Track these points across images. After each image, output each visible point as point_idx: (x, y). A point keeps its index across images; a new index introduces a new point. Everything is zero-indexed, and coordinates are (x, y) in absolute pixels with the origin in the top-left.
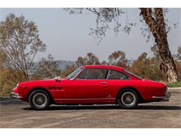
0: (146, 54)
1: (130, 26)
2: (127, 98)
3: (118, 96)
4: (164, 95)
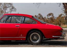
0: (62, 14)
2: (34, 37)
3: (28, 36)
4: (61, 35)
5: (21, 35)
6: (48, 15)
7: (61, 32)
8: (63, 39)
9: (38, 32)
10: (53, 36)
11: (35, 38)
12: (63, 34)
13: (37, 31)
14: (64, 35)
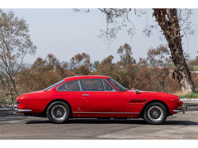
0: (113, 57)
1: (150, 29)
6: (73, 58)
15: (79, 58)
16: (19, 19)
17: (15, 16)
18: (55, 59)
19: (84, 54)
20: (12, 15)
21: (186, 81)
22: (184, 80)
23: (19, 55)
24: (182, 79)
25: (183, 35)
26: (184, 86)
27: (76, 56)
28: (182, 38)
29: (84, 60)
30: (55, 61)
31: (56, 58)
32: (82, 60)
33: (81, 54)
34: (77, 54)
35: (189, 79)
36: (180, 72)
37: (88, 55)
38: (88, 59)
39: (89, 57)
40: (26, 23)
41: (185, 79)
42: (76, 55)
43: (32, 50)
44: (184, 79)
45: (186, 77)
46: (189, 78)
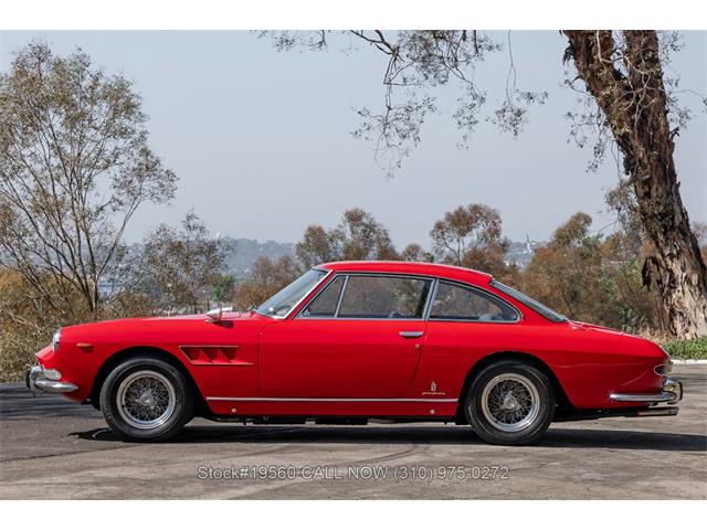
0: (588, 220)
1: (522, 104)
2: (506, 399)
3: (469, 391)
4: (659, 391)
5: (434, 387)
6: (439, 226)
7: (660, 370)
8: (671, 411)
9: (530, 370)
10: (613, 396)
11: (510, 403)
12: (668, 382)
13: (523, 367)
14: (678, 392)
15: (461, 221)
16: (109, 77)
17: (93, 69)
18: (371, 228)
19: (475, 208)
20: (81, 63)
21: (688, 294)
22: (681, 293)
23: (121, 203)
24: (675, 288)
25: (677, 129)
26: (681, 314)
27: (449, 217)
28: (675, 139)
29: (480, 229)
30: (375, 232)
31: (378, 221)
32: (474, 231)
33: (466, 208)
34: (452, 212)
35: (700, 289)
36: (669, 262)
37: (495, 210)
38: (495, 225)
39: (497, 217)
40: (133, 90)
41: (686, 288)
42: (448, 214)
43: (162, 186)
44: (680, 288)
45: (688, 280)
46: (698, 285)
